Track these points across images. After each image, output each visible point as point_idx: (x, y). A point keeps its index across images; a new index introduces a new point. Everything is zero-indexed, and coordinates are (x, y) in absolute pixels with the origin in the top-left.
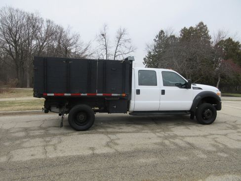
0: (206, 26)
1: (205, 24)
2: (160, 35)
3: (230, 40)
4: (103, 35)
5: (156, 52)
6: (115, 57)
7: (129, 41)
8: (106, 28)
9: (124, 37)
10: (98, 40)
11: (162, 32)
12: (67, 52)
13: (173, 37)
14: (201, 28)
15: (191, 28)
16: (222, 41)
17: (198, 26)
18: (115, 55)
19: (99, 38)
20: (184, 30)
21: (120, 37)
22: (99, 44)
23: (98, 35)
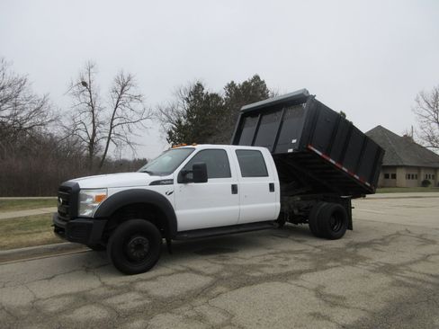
0: (263, 82)
1: (262, 80)
2: (196, 91)
4: (84, 84)
6: (111, 128)
7: (138, 98)
8: (92, 70)
10: (74, 94)
11: (199, 86)
13: (215, 96)
14: (257, 86)
17: (252, 81)
18: (111, 124)
19: (75, 89)
20: (231, 86)
21: (122, 91)
22: (77, 102)
23: (75, 83)
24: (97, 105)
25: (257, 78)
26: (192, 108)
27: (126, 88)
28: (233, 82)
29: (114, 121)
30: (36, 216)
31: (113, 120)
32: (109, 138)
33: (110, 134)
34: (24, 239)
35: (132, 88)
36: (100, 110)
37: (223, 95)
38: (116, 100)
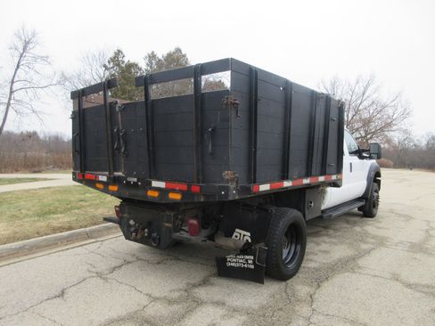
0: (185, 55)
1: (183, 53)
2: (115, 58)
6: (11, 92)
11: (119, 52)
13: (135, 66)
14: (179, 59)
18: (11, 88)
20: (152, 56)
21: (24, 50)
25: (178, 50)
27: (31, 46)
28: (153, 52)
29: (14, 84)
31: (13, 82)
32: (9, 104)
33: (10, 99)
37: (143, 65)
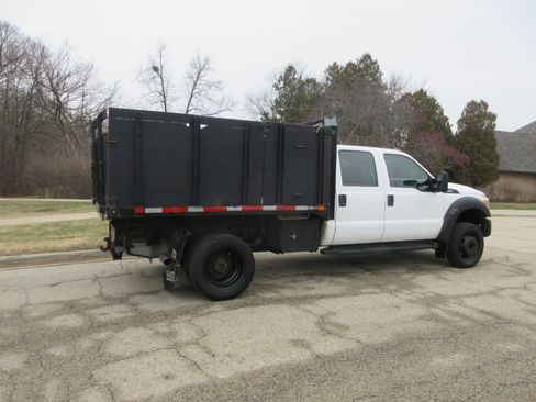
0: (376, 62)
1: (373, 59)
2: (287, 76)
3: (421, 94)
4: (155, 69)
5: (280, 112)
7: (217, 85)
9: (208, 77)
10: (144, 81)
11: (291, 69)
12: (60, 107)
13: (311, 81)
14: (367, 67)
15: (350, 64)
16: (408, 95)
17: (362, 61)
19: (146, 76)
20: (334, 68)
21: (198, 78)
22: (147, 91)
23: (144, 68)
24: (169, 94)
25: (367, 57)
26: (281, 96)
27: (202, 73)
28: (335, 63)
30: (80, 221)
31: (187, 112)
34: (51, 244)
35: (210, 73)
36: (173, 100)
38: (191, 88)
